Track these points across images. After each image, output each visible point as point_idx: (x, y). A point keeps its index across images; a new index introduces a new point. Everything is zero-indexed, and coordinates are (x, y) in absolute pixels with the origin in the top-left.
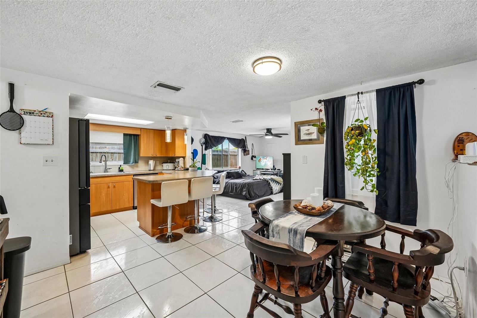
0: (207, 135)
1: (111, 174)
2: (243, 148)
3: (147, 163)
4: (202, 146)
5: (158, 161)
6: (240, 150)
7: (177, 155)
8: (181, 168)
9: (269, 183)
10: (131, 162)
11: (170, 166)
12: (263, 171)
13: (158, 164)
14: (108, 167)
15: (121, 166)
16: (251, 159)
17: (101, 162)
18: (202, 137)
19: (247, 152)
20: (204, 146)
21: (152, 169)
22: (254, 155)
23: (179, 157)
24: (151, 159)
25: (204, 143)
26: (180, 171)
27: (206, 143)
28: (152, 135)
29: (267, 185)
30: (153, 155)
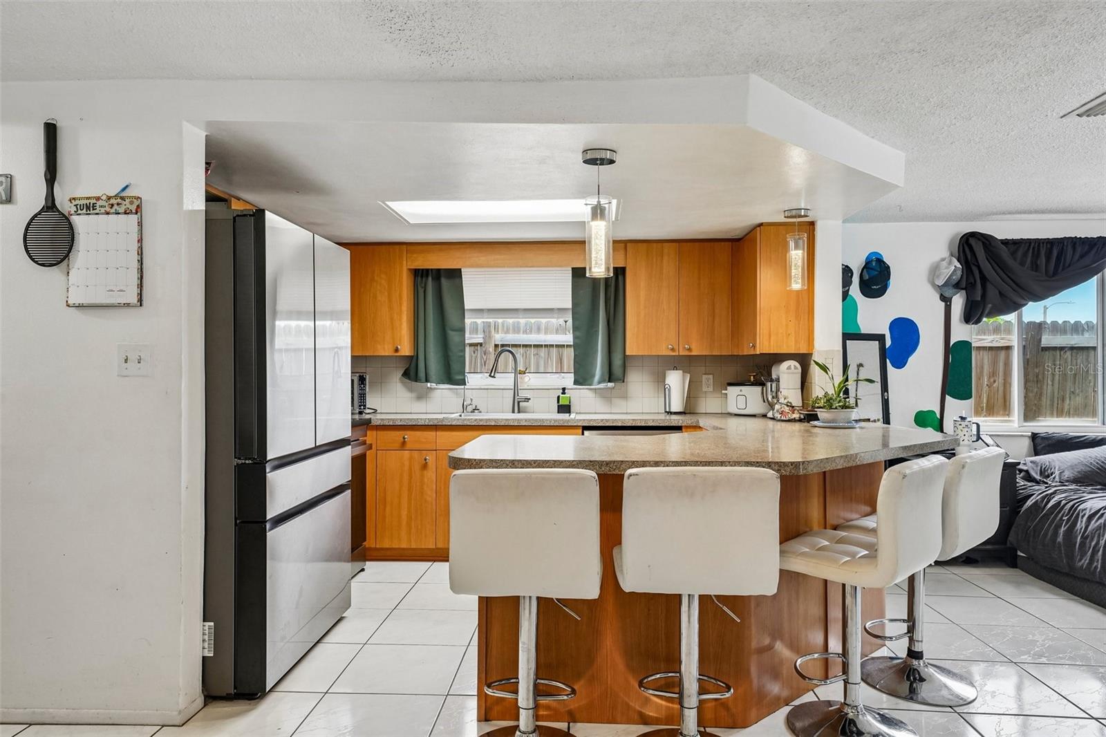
0: (972, 241)
3: (660, 380)
4: (947, 301)
5: (711, 376)
7: (764, 345)
8: (787, 409)
10: (597, 378)
11: (746, 398)
13: (711, 389)
14: (523, 394)
15: (564, 393)
17: (494, 377)
18: (946, 254)
20: (958, 302)
21: (677, 405)
23: (779, 358)
24: (675, 368)
25: (957, 286)
26: (779, 423)
27: (973, 285)
28: (669, 265)
30: (673, 350)
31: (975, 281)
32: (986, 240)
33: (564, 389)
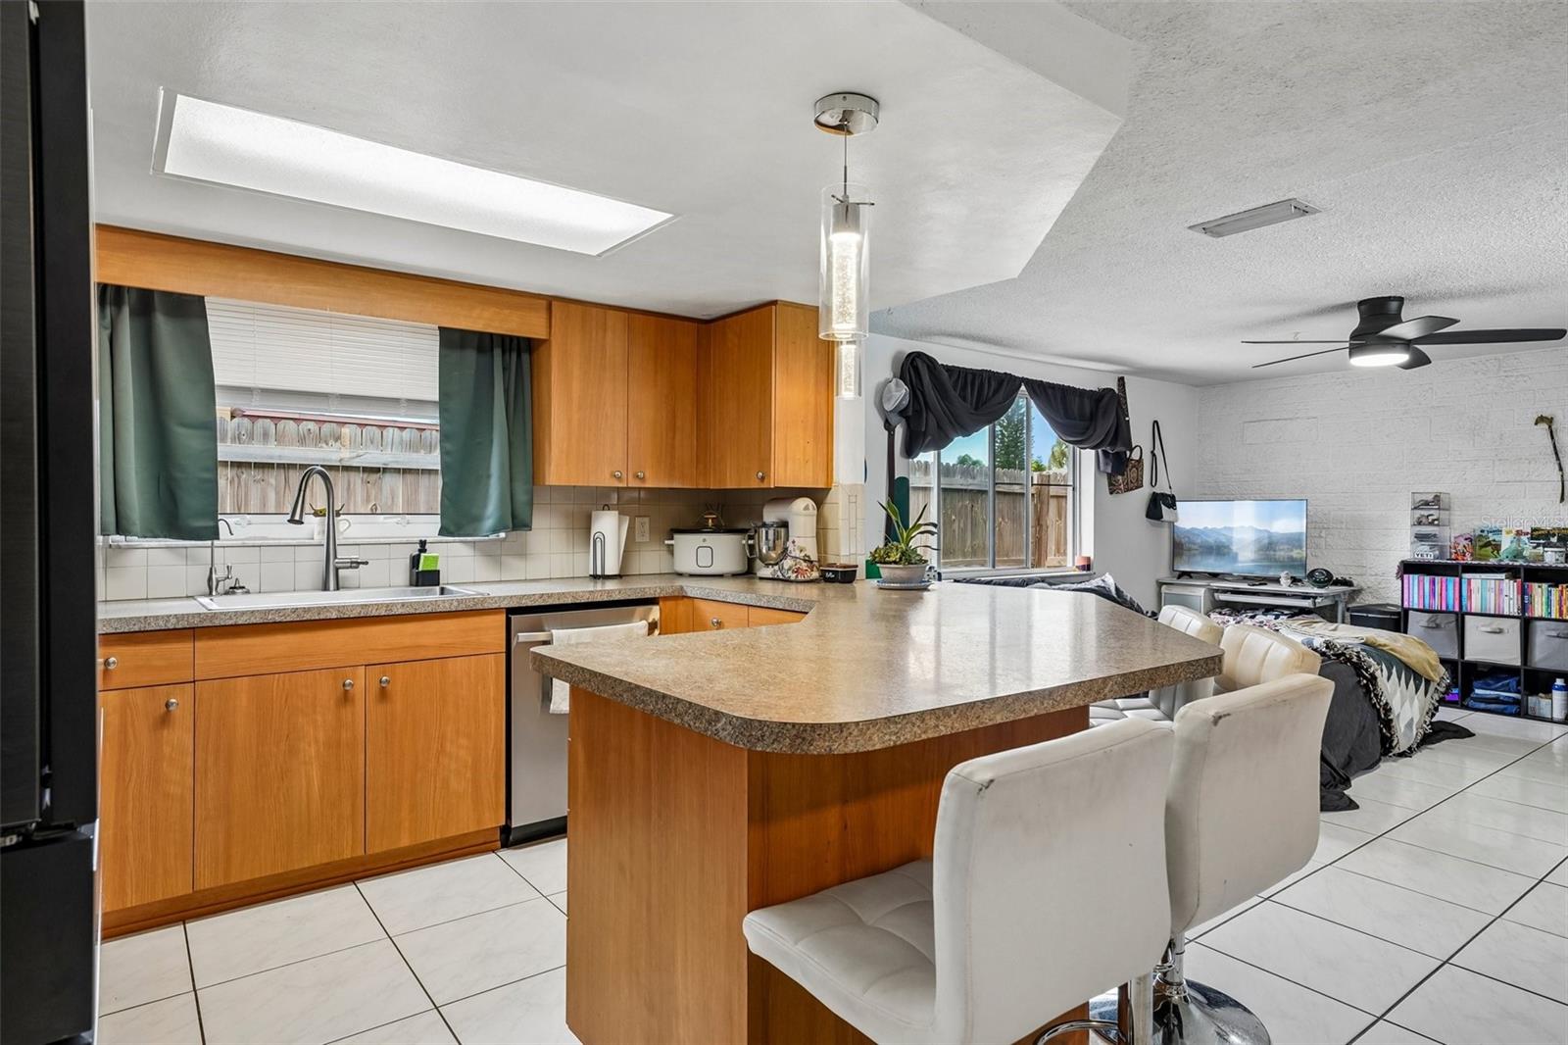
0: (919, 363)
1: (363, 606)
2: (1113, 444)
3: (582, 528)
4: (889, 427)
6: (1088, 456)
7: (782, 475)
8: (804, 565)
9: (1373, 678)
10: (489, 523)
11: (718, 551)
12: (1225, 591)
13: (646, 538)
14: (344, 554)
15: (423, 550)
16: (1148, 516)
17: (300, 522)
18: (889, 375)
19: (1132, 474)
20: (899, 432)
21: (612, 568)
22: (1162, 488)
23: (789, 495)
24: (607, 507)
25: (902, 415)
26: (793, 587)
27: (918, 413)
29: (1361, 691)
30: (619, 479)
31: (921, 409)
32: (930, 362)
33: (423, 544)
